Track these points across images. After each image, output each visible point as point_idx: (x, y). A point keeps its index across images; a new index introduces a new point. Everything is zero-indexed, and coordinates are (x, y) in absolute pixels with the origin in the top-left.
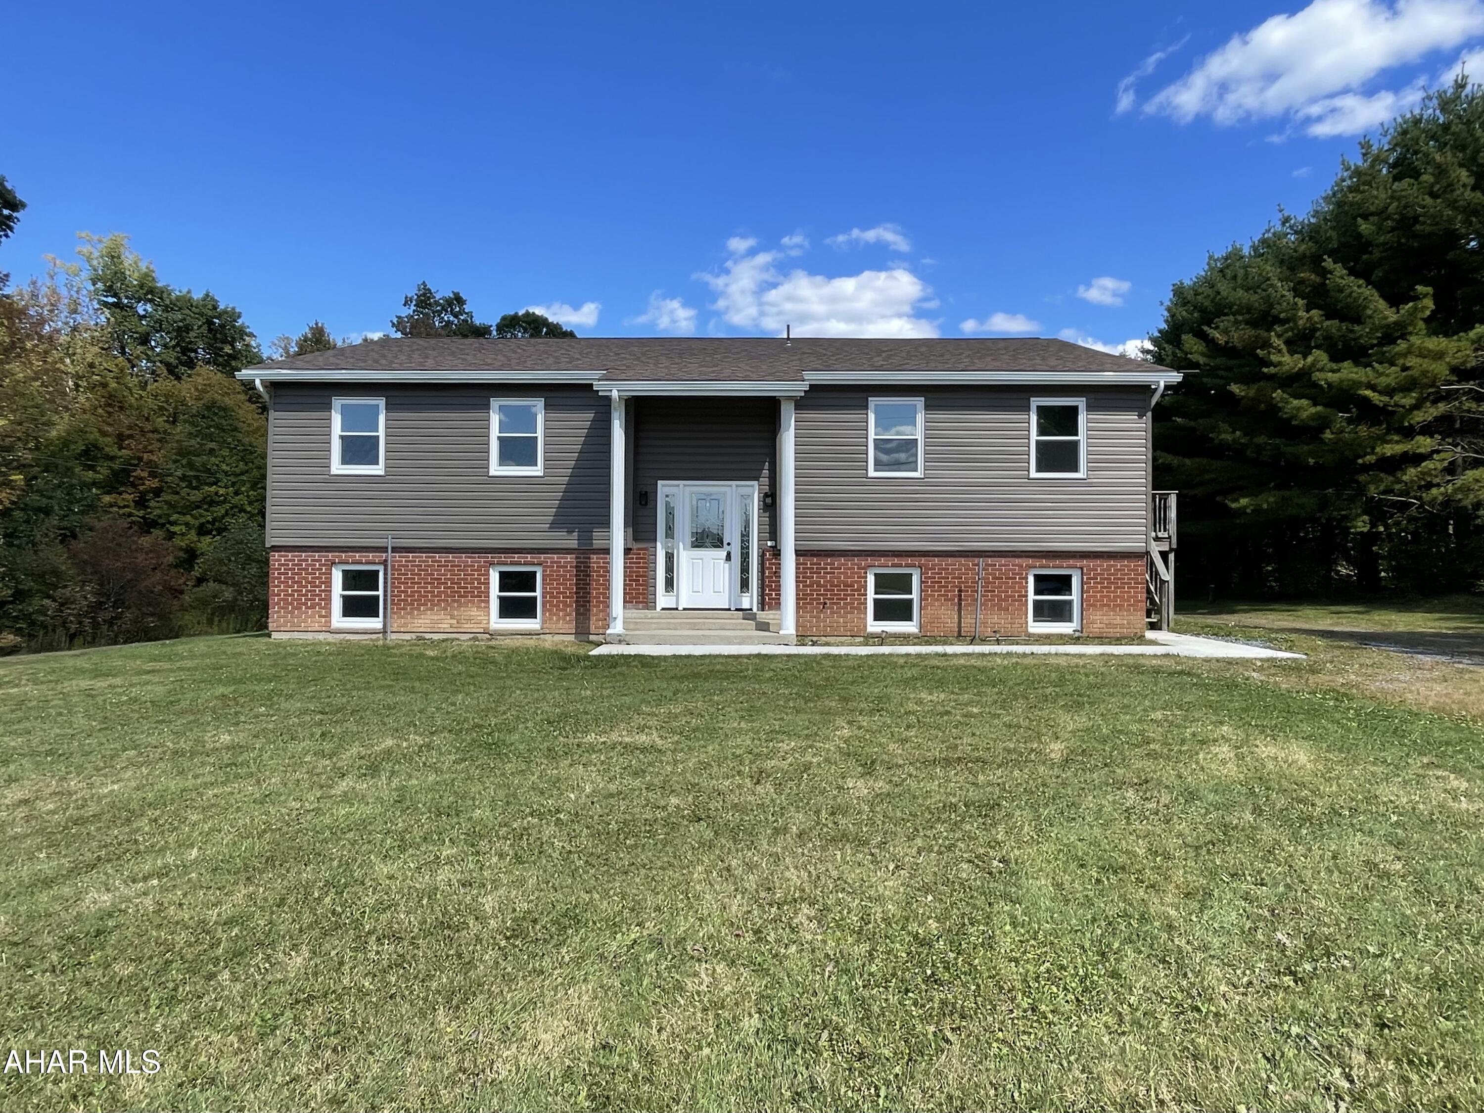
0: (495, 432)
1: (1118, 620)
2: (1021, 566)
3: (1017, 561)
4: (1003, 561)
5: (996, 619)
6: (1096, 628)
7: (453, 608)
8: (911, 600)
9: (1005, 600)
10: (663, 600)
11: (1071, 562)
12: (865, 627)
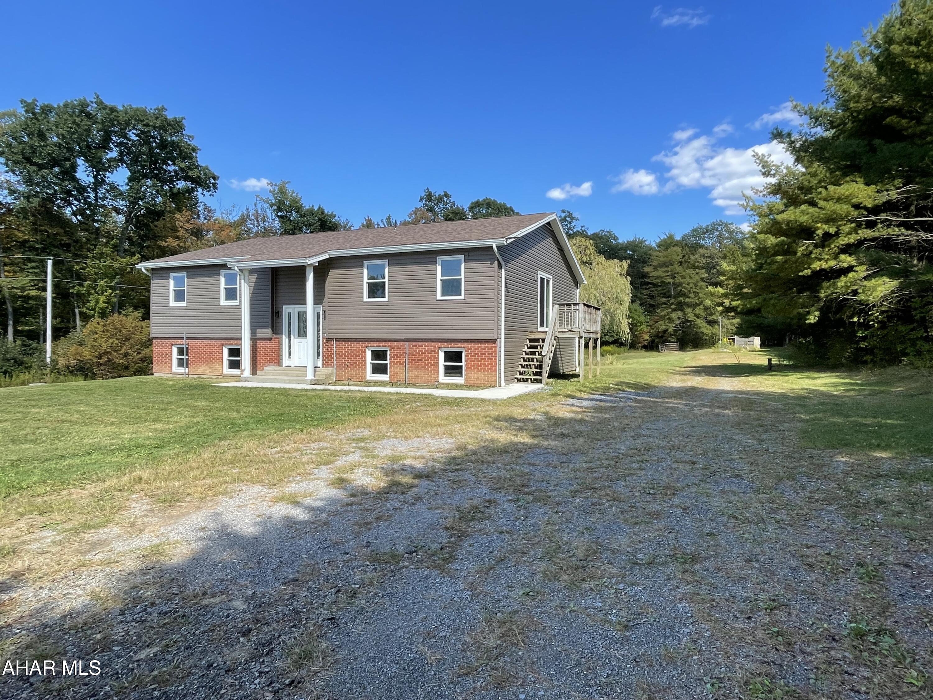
0: (223, 285)
1: (482, 377)
2: (434, 347)
3: (433, 344)
4: (426, 344)
5: (423, 375)
6: (471, 380)
7: (211, 365)
8: (387, 364)
9: (427, 365)
10: (286, 362)
11: (459, 345)
12: (365, 376)
